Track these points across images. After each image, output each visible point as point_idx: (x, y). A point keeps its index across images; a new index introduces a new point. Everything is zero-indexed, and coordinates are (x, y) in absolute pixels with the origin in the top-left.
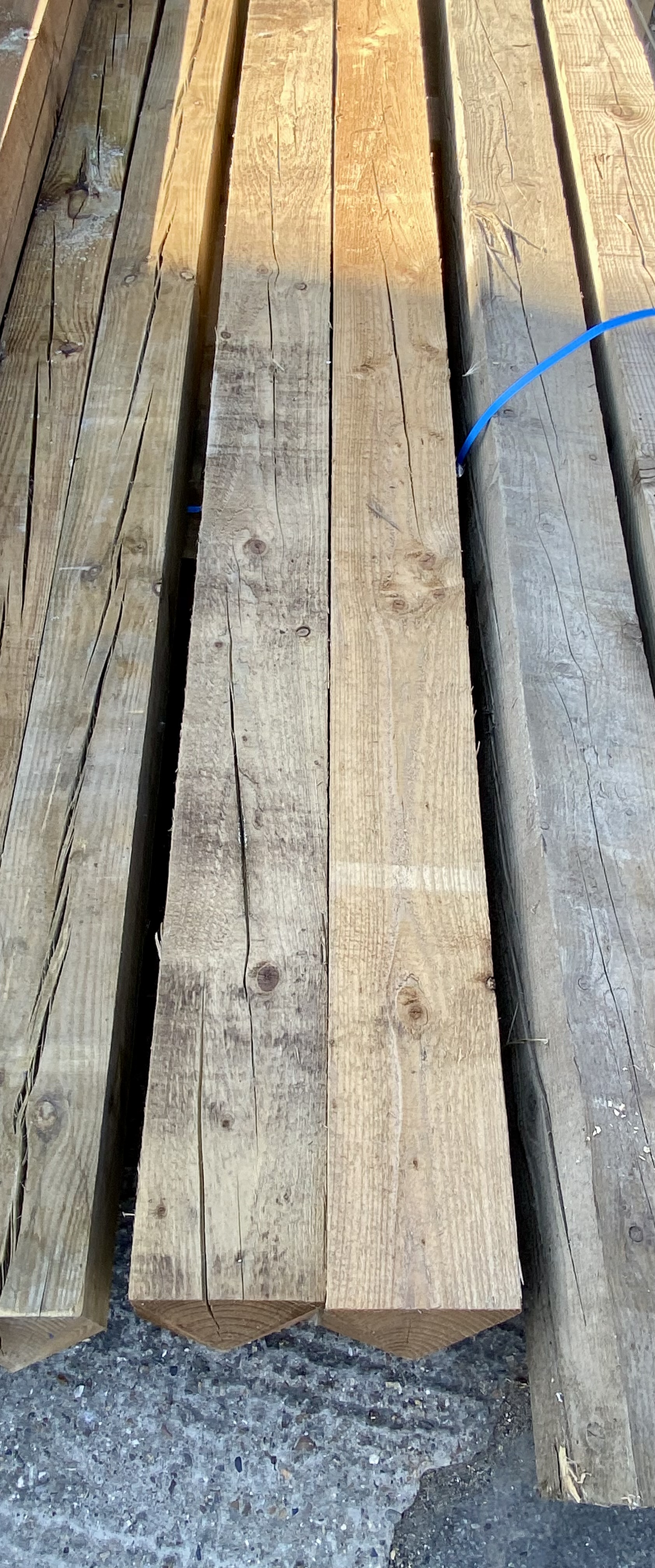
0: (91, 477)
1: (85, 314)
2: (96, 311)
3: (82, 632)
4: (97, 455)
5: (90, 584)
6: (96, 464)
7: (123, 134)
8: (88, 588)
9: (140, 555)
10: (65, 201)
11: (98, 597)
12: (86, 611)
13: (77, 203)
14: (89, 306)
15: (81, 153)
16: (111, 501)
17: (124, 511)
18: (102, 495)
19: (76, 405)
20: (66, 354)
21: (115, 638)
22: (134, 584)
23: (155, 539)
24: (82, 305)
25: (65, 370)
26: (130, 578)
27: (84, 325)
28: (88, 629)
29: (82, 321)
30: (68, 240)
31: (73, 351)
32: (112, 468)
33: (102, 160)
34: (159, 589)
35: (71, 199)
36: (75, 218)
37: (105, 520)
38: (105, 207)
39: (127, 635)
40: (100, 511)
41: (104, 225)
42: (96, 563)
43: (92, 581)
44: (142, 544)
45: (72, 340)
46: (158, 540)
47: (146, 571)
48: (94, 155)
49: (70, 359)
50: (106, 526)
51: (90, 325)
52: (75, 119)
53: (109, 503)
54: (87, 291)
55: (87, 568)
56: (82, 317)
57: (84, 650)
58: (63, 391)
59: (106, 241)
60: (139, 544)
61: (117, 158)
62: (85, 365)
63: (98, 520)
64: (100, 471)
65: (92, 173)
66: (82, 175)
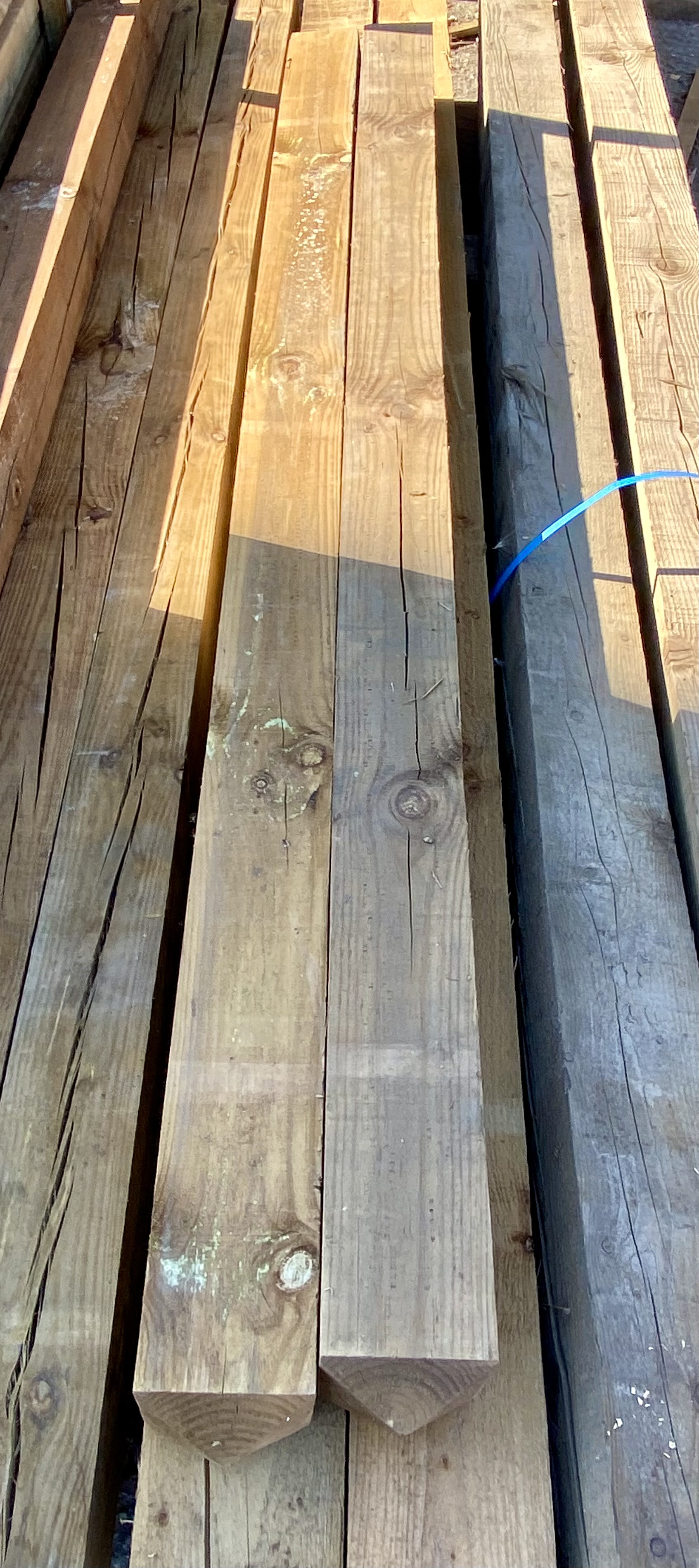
0: (113, 652)
1: (115, 477)
2: (127, 474)
3: (98, 825)
4: (121, 628)
5: (109, 771)
6: (120, 637)
7: (159, 286)
8: (106, 775)
9: (162, 739)
10: (97, 356)
11: (117, 784)
12: (104, 801)
13: (110, 357)
14: (120, 469)
15: (115, 304)
16: (134, 679)
17: (147, 690)
18: (124, 671)
19: (102, 574)
20: (94, 519)
21: (133, 831)
22: (155, 771)
23: (178, 720)
24: (112, 468)
25: (92, 537)
26: (152, 763)
27: (113, 489)
28: (105, 822)
29: (112, 485)
30: (100, 398)
31: (101, 517)
32: (136, 643)
33: (138, 312)
34: (181, 775)
35: (104, 353)
36: (107, 373)
37: (126, 700)
38: (139, 363)
39: (146, 828)
40: (122, 690)
41: (138, 382)
42: (117, 745)
43: (111, 767)
44: (165, 727)
45: (101, 505)
46: (181, 721)
47: (167, 755)
48: (130, 307)
49: (97, 526)
50: (128, 706)
51: (120, 488)
52: (110, 268)
53: (132, 680)
54: (118, 453)
55: (106, 753)
56: (112, 480)
57: (100, 844)
58: (89, 558)
59: (138, 398)
60: (162, 728)
61: (153, 310)
62: (113, 531)
63: (120, 700)
64: (124, 645)
65: (127, 325)
66: (116, 328)
